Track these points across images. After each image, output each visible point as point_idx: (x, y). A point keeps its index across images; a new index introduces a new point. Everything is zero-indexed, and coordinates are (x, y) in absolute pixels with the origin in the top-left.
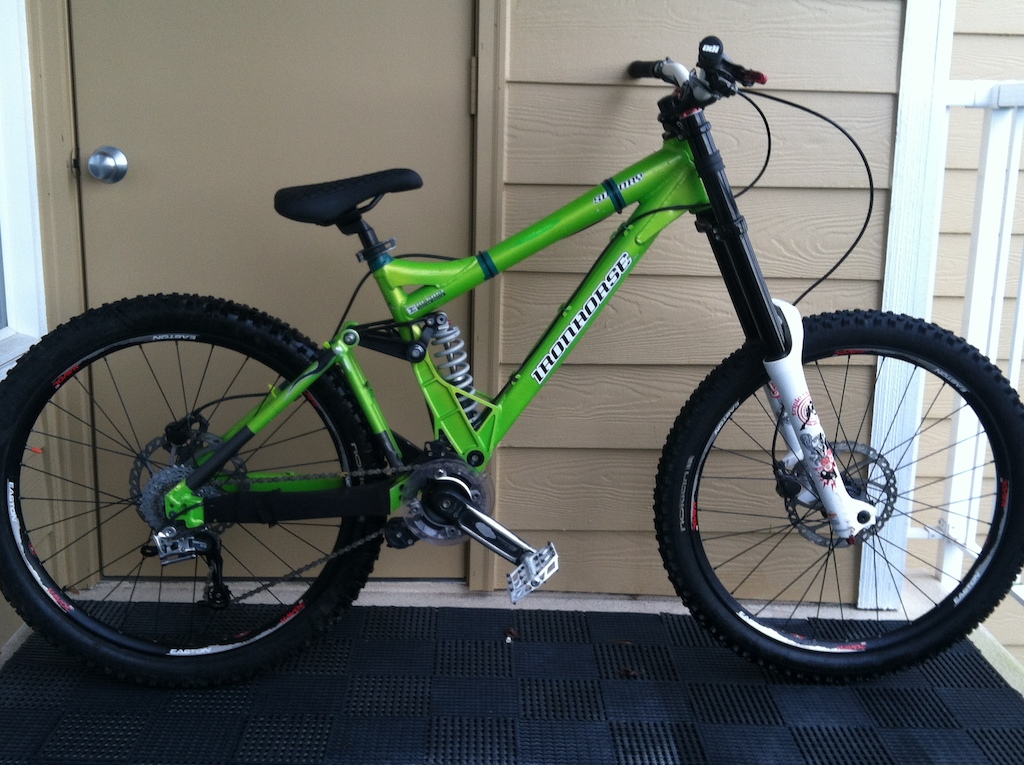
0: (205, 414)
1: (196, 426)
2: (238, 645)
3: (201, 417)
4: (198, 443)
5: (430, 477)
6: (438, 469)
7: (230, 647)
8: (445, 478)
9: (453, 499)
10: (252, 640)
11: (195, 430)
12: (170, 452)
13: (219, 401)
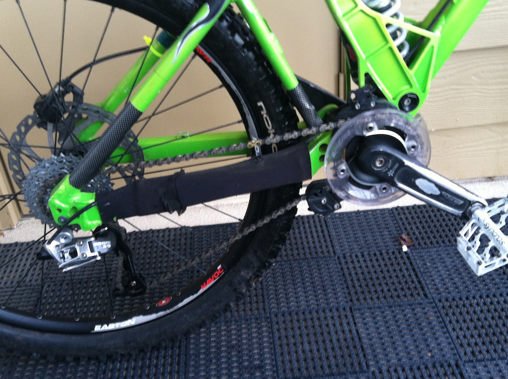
0: (77, 81)
1: (69, 97)
2: (161, 314)
3: (72, 86)
4: (76, 116)
5: (358, 133)
6: (367, 123)
7: (153, 316)
8: (376, 132)
9: (388, 156)
10: (176, 308)
11: (69, 103)
12: (46, 129)
13: (90, 66)
